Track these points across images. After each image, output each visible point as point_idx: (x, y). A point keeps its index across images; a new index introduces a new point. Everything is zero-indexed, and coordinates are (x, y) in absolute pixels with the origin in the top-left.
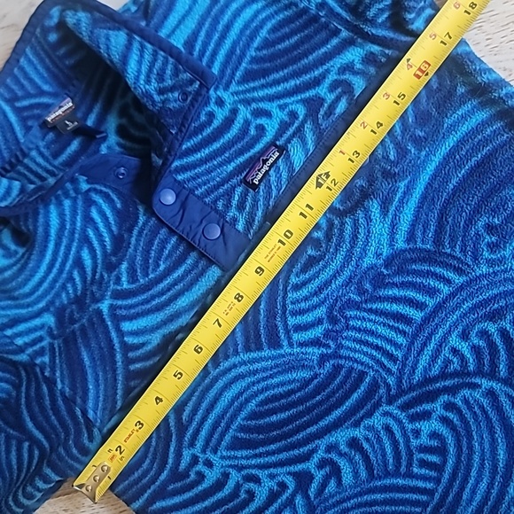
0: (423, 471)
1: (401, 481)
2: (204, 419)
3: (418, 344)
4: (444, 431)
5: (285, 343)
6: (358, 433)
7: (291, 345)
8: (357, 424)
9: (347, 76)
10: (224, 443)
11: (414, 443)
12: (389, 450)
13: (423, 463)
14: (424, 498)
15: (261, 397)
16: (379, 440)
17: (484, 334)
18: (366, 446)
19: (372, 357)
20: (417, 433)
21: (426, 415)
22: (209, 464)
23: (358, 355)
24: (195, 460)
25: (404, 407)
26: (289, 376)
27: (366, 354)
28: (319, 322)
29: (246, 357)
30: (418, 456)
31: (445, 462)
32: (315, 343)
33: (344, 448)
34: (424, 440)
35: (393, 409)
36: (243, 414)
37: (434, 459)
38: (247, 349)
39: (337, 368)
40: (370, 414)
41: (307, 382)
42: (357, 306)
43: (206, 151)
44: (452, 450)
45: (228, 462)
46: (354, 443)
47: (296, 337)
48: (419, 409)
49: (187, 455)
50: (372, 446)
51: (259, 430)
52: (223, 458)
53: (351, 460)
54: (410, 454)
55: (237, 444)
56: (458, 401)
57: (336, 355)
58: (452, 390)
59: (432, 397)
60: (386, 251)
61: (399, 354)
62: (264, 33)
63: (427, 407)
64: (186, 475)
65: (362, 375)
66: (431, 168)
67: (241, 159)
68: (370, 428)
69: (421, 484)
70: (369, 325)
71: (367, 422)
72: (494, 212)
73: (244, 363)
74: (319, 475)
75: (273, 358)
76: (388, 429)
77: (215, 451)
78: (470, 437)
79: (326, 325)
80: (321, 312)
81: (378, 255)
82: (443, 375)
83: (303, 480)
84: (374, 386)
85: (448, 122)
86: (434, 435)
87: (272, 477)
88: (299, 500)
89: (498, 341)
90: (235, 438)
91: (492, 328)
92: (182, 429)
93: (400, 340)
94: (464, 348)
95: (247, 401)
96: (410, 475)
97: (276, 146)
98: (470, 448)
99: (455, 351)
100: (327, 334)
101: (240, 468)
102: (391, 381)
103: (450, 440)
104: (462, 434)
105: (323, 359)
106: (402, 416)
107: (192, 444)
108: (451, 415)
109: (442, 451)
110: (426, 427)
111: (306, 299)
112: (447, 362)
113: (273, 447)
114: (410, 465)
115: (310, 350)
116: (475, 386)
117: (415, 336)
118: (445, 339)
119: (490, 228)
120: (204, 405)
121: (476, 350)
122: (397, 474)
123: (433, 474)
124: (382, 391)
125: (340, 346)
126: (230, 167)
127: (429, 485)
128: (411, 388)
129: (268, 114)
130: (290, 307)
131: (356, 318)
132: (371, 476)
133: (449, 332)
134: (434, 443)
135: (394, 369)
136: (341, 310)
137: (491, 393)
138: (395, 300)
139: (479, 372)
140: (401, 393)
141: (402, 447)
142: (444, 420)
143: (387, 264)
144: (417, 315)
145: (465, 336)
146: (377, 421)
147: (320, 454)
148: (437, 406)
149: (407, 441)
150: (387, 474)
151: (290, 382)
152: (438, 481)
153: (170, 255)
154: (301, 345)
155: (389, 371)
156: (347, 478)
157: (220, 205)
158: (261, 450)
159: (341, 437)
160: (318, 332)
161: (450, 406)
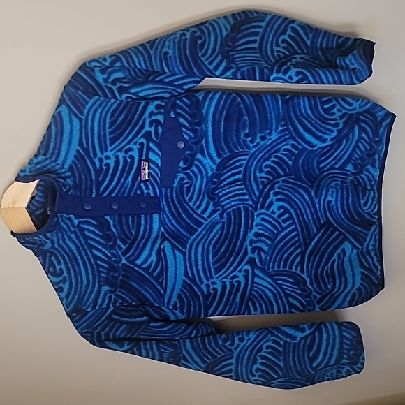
0: (287, 224)
1: (283, 234)
2: (198, 271)
3: (248, 183)
4: (281, 203)
5: (203, 221)
6: (255, 230)
7: (206, 220)
8: (252, 228)
10: (213, 274)
12: (269, 226)
13: (284, 221)
14: (295, 233)
15: (211, 246)
16: (264, 226)
18: (261, 232)
19: (237, 200)
20: (273, 212)
21: (271, 203)
23: (232, 203)
25: (262, 208)
26: (215, 231)
27: (234, 201)
28: (208, 204)
29: (192, 238)
30: (280, 220)
31: (291, 214)
32: (213, 212)
33: (255, 239)
34: (278, 213)
35: (258, 212)
36: (211, 257)
37: (287, 216)
38: (192, 234)
39: (229, 214)
40: (253, 220)
41: (222, 228)
42: (217, 189)
43: (116, 179)
44: (289, 208)
46: (257, 235)
47: (205, 216)
48: (267, 204)
50: (263, 230)
51: (221, 258)
53: (260, 241)
54: (277, 222)
55: (218, 270)
56: (277, 190)
57: (224, 211)
58: (272, 188)
59: (267, 196)
61: (245, 191)
63: (269, 201)
65: (239, 208)
67: (132, 173)
68: (257, 225)
69: (290, 229)
70: (226, 191)
71: (254, 224)
73: (194, 240)
74: (256, 256)
75: (204, 229)
76: (263, 219)
78: (291, 198)
79: (212, 203)
80: (206, 199)
82: (265, 186)
83: (252, 262)
84: (246, 209)
86: (279, 208)
87: (240, 271)
88: (256, 271)
89: (273, 165)
90: (215, 269)
91: (269, 163)
92: (193, 280)
93: (243, 187)
94: (264, 175)
95: (208, 251)
96: (284, 229)
97: (144, 160)
99: (262, 178)
100: (215, 206)
101: (226, 277)
102: (250, 202)
103: (286, 205)
104: (288, 200)
105: (221, 215)
106: (264, 211)
108: (279, 196)
109: (286, 211)
110: (274, 208)
111: (197, 200)
112: (262, 182)
113: (231, 260)
114: (280, 225)
115: (214, 215)
116: (278, 182)
117: (245, 182)
118: (255, 176)
120: (193, 265)
121: (267, 173)
122: (280, 232)
123: (290, 221)
124: (250, 209)
125: (223, 206)
126: (130, 179)
127: (293, 226)
128: (259, 199)
129: (131, 149)
130: (194, 207)
131: (221, 192)
132: (272, 241)
133: (255, 174)
134: (282, 210)
135: (247, 197)
136: (213, 193)
137: (284, 181)
138: (227, 178)
139: (275, 178)
140: (257, 204)
141: (273, 222)
142: (278, 200)
143: (217, 170)
144: (240, 176)
145: (261, 171)
146: (257, 220)
147: (249, 248)
148: (272, 197)
149: (272, 218)
150: (277, 235)
151: (217, 232)
152: (294, 223)
153: (133, 226)
154: (209, 217)
155: (247, 200)
156: (265, 248)
157: (138, 192)
158: (228, 265)
159: (251, 235)
160: (211, 208)
161: (276, 194)
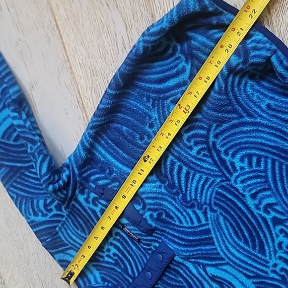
0: (262, 164)
1: (270, 175)
2: (252, 266)
3: (199, 169)
4: (239, 156)
5: (207, 227)
6: (247, 195)
7: (208, 224)
8: (243, 195)
9: (90, 200)
10: (263, 257)
11: (247, 169)
12: (254, 181)
13: (258, 164)
14: (277, 163)
15: (236, 239)
16: (249, 186)
17: (189, 139)
18: (253, 191)
19: (208, 189)
20: (242, 168)
21: (232, 164)
22: (275, 265)
23: (208, 195)
24: (274, 272)
25: (231, 174)
26: (223, 226)
27: (207, 192)
28: (194, 212)
29: (217, 245)
30: (254, 168)
31: (255, 155)
32: (205, 213)
33: (256, 202)
34: (245, 165)
35: (233, 179)
36: (246, 248)
37: (254, 160)
38: (213, 244)
39: (216, 204)
40: (237, 190)
41: (225, 218)
42: (185, 196)
43: (129, 257)
44: (248, 152)
45: (273, 256)
46: (253, 197)
47: (204, 222)
48: (230, 167)
49: (272, 275)
50: (253, 188)
51: (253, 241)
52: (271, 258)
53: (263, 198)
54: (254, 171)
55: (262, 251)
56: (223, 149)
57: (210, 204)
58: (218, 152)
59: (223, 162)
60: (158, 184)
61: (204, 177)
62: (79, 232)
63: (228, 164)
64: (283, 276)
65: (217, 193)
66: (120, 166)
67: (130, 243)
68: (244, 189)
69: (269, 165)
70: (193, 190)
71: (241, 190)
72: (134, 137)
73: (220, 246)
74: (273, 214)
75: (215, 232)
76: (243, 182)
77: (268, 262)
78: (240, 143)
79: (196, 209)
80: (190, 211)
81: (160, 187)
82: (212, 157)
83: (276, 221)
84: (222, 187)
85: (102, 159)
86: (242, 160)
87: (277, 236)
90: (259, 252)
92: (258, 276)
93: (197, 176)
94: (196, 149)
95: (239, 245)
96: (265, 171)
98: (246, 143)
99: (198, 153)
100: (200, 209)
101: (275, 251)
102: (218, 180)
103: (243, 153)
104: (239, 147)
105: (212, 210)
106: (235, 175)
107: (266, 272)
108: (231, 152)
109: (250, 156)
110: (238, 165)
111: (185, 217)
112: (204, 155)
113: (261, 235)
114: (259, 171)
115: (209, 216)
116: (214, 143)
117: (194, 170)
118: (193, 157)
119: (142, 139)
120: (243, 265)
121: (196, 144)
122: (266, 177)
123: (263, 160)
124: (224, 184)
125: (205, 203)
126: (134, 248)
127: (270, 161)
128: (221, 171)
130: (190, 225)
131: (190, 195)
132: (269, 189)
133: (190, 155)
134: (246, 160)
135: (212, 179)
136: (187, 202)
137: (216, 136)
138: (179, 178)
139: (207, 142)
140: (223, 175)
141: (251, 175)
142: (233, 155)
143: (163, 182)
144: (185, 169)
145: (191, 148)
146: (240, 186)
147: (262, 213)
148: (228, 159)
149: (247, 173)
150: (267, 181)
151: (226, 226)
152: (266, 157)
153: (175, 276)
154: (207, 219)
155: (214, 181)
156: (272, 200)
157: (150, 252)
158: (264, 240)
159: (251, 203)
160: (199, 212)
161: (226, 153)
